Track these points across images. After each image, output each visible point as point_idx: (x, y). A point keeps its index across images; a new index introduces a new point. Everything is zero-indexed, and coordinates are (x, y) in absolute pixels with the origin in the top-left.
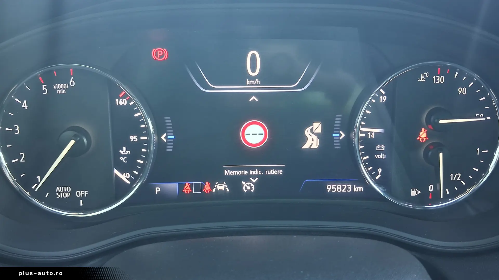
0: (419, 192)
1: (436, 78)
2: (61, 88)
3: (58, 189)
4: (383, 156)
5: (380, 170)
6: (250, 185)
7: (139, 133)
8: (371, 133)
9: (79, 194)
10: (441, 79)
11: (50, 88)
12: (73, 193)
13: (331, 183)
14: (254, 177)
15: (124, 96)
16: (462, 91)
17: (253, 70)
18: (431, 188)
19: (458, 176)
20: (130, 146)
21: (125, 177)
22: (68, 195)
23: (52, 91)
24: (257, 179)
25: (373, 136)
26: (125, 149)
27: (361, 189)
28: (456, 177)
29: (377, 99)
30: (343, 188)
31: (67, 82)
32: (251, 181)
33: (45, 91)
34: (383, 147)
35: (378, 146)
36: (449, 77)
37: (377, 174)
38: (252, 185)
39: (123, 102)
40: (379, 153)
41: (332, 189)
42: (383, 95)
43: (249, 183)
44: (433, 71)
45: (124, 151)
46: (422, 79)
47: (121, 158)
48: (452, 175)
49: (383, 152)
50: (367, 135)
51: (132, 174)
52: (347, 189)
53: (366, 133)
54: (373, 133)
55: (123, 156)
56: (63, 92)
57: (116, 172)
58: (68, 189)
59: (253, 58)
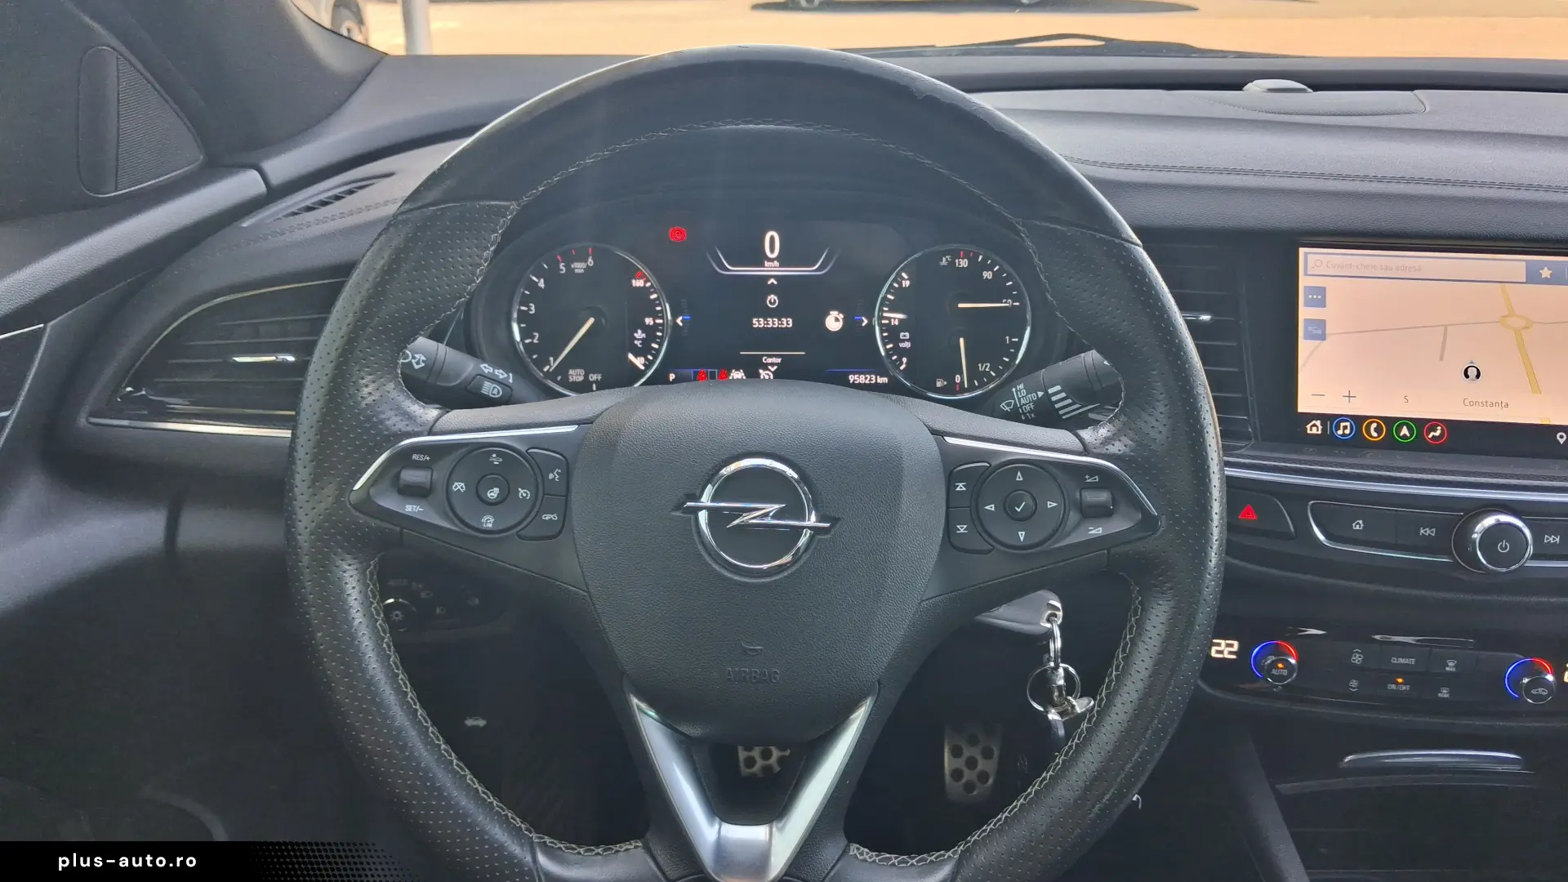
0: (945, 383)
1: (959, 262)
2: (579, 267)
3: (571, 372)
4: (907, 345)
5: (905, 360)
6: (768, 374)
7: (655, 315)
8: (895, 319)
9: (594, 377)
10: (964, 263)
11: (568, 266)
12: (586, 376)
13: (854, 373)
14: (772, 364)
15: (642, 276)
16: (988, 275)
17: (772, 250)
18: (958, 379)
19: (986, 366)
20: (646, 329)
21: (639, 362)
22: (581, 378)
23: (570, 270)
24: (776, 367)
25: (897, 323)
26: (639, 331)
27: (885, 380)
28: (984, 367)
29: (900, 284)
30: (866, 378)
31: (586, 261)
32: (770, 370)
33: (562, 270)
34: (907, 334)
35: (902, 334)
36: (973, 261)
37: (902, 363)
38: (770, 373)
39: (638, 283)
40: (904, 341)
41: (854, 380)
42: (905, 280)
43: (767, 372)
44: (956, 255)
45: (639, 334)
46: (944, 262)
47: (636, 342)
48: (980, 365)
49: (907, 340)
50: (890, 322)
51: (647, 359)
52: (870, 380)
53: (889, 319)
54: (897, 320)
55: (638, 340)
56: (582, 271)
57: (631, 357)
58: (582, 372)
59: (772, 239)
